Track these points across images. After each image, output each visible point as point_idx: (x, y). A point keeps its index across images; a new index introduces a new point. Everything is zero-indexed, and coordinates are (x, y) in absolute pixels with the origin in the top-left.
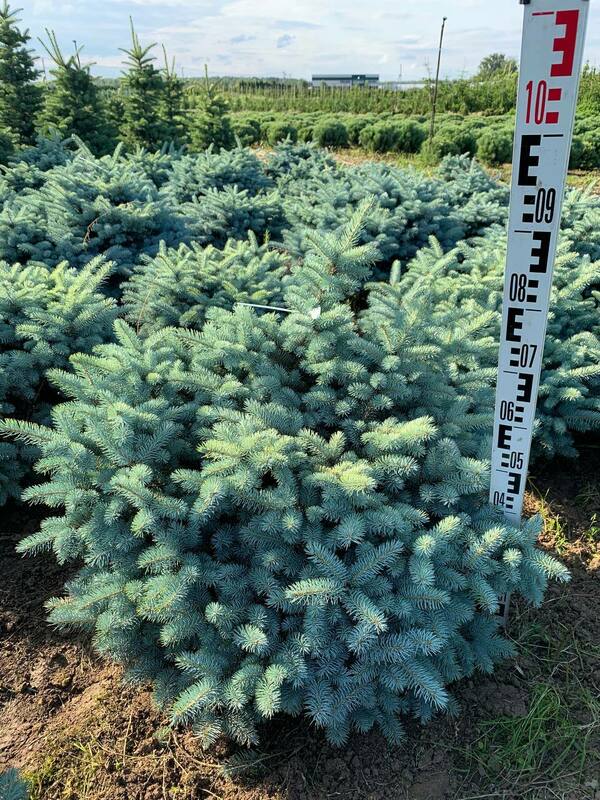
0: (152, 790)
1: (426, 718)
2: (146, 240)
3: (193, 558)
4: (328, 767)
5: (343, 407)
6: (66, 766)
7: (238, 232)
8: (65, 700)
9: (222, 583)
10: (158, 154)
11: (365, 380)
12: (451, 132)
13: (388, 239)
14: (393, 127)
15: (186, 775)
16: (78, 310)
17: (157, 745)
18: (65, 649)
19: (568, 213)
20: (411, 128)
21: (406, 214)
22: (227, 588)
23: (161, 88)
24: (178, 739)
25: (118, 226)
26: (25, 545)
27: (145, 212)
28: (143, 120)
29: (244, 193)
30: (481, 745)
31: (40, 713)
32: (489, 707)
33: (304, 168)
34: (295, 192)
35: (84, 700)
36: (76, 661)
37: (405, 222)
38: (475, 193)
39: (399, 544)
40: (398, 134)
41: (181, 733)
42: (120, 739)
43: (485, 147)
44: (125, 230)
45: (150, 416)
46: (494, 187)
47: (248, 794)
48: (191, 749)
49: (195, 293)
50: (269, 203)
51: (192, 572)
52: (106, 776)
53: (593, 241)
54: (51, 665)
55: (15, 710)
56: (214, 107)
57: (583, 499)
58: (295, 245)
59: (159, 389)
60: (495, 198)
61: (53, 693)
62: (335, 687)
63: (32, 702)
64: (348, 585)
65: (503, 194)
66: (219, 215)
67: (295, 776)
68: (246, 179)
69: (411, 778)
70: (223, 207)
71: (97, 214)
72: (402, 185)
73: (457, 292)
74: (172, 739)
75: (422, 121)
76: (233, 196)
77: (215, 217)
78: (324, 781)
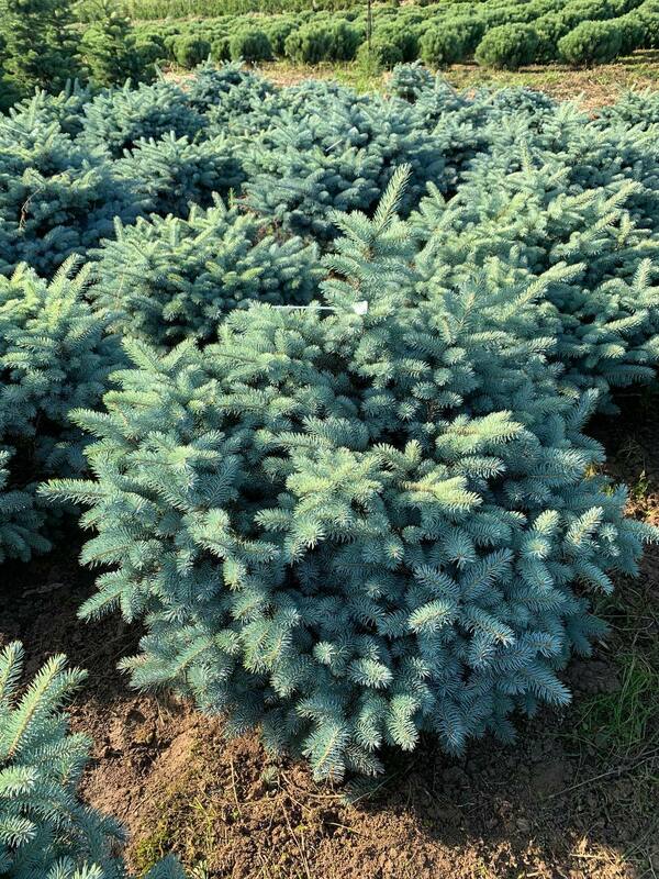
0: (279, 833)
1: (532, 712)
2: (91, 216)
3: (284, 597)
4: (447, 776)
5: (407, 410)
6: (180, 826)
7: (188, 188)
8: (154, 757)
9: (324, 620)
10: (62, 96)
11: (429, 378)
12: (389, 31)
13: (367, 183)
14: (323, 31)
15: (309, 813)
16: (65, 326)
17: (267, 787)
18: (137, 704)
19: (559, 133)
20: (342, 30)
21: (382, 152)
22: (328, 624)
23: (47, 9)
24: (286, 775)
25: (56, 202)
26: (87, 610)
27: (85, 182)
28: (32, 53)
29: (183, 141)
30: (586, 727)
31: (134, 775)
32: (583, 686)
33: (237, 96)
34: (237, 130)
35: (175, 754)
36: (153, 715)
37: (381, 160)
38: (443, 114)
39: (508, 552)
40: (329, 38)
41: (287, 769)
42: (227, 788)
43: (429, 47)
44: (65, 206)
45: (212, 454)
46: (463, 103)
47: (376, 819)
48: (304, 784)
49: (177, 280)
50: (218, 150)
51: (293, 615)
52: (226, 828)
53: (589, 163)
54: (128, 723)
55: (104, 777)
56: (114, 27)
57: (624, 454)
58: (262, 201)
59: (207, 418)
60: (468, 118)
61: (140, 752)
62: (457, 703)
63: (120, 766)
64: (461, 602)
65: (474, 112)
66: (162, 171)
67: (418, 793)
68: (177, 120)
69: (528, 772)
70: (166, 161)
71: (28, 191)
72: (372, 117)
73: (475, 249)
74: (281, 777)
75: (351, 18)
76: (172, 146)
77: (157, 174)
78: (446, 790)
